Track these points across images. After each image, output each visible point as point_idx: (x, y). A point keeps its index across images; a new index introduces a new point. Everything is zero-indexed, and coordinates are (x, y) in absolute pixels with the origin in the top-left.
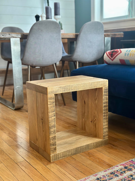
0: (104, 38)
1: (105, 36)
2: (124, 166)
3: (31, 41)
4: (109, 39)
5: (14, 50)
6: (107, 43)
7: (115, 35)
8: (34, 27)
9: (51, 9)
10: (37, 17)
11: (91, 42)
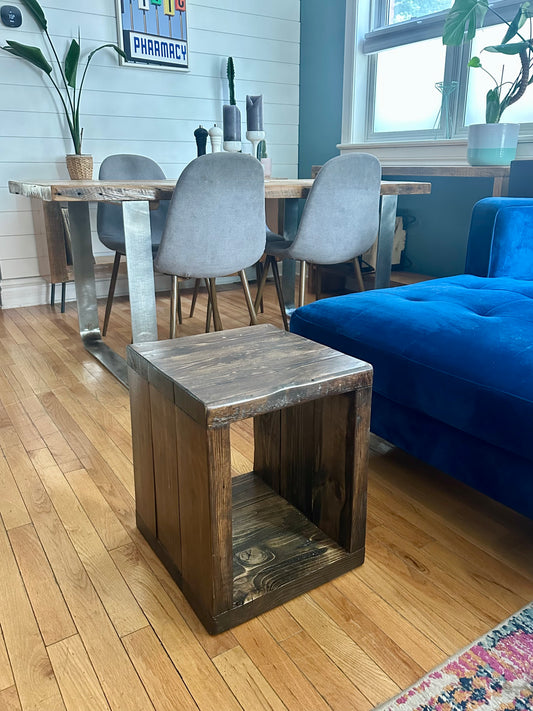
0: (381, 197)
1: (384, 191)
2: (458, 675)
3: (181, 211)
4: (394, 199)
5: (132, 236)
6: (388, 212)
7: (409, 188)
8: (191, 173)
9: (238, 113)
10: (201, 136)
11: (343, 210)
